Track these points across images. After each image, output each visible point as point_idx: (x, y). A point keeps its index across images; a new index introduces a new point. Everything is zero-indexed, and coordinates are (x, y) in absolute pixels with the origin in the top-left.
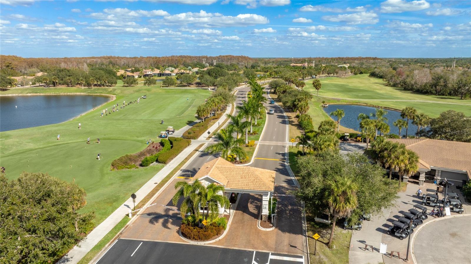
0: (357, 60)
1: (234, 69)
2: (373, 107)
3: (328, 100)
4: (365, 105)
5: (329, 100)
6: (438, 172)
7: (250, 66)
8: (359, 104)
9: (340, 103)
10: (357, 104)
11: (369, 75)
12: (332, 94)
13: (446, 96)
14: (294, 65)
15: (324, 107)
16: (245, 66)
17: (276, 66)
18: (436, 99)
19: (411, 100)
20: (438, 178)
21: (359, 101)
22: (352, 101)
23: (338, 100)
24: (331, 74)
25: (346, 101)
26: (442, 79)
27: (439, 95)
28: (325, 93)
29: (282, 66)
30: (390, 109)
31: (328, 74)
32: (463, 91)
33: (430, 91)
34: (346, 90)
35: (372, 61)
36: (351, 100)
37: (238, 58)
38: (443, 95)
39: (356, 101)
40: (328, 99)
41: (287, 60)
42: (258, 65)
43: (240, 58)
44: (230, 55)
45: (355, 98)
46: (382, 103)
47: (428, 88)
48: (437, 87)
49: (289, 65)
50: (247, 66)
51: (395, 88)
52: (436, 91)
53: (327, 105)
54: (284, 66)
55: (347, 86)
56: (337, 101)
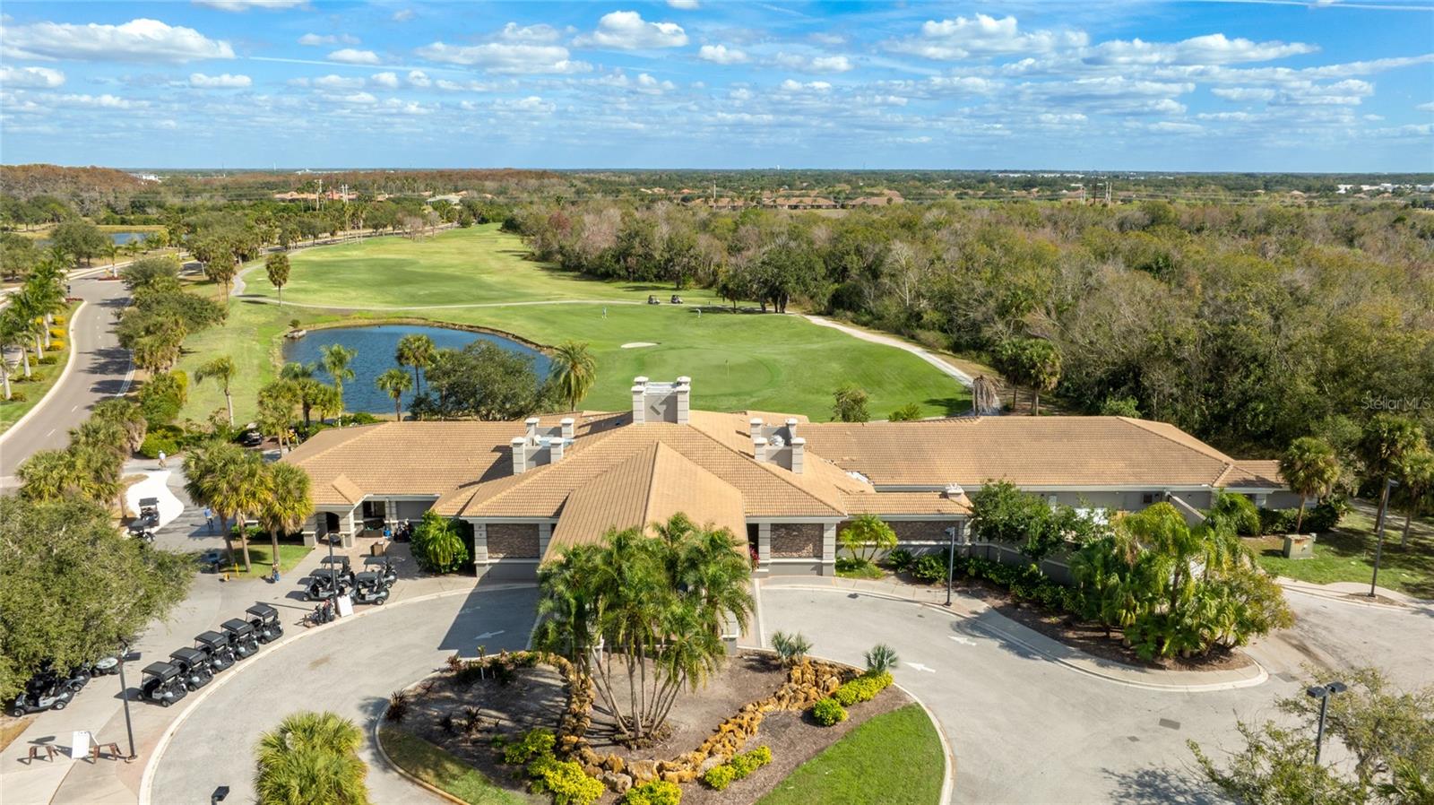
0: (493, 180)
1: (51, 216)
2: (442, 327)
3: (313, 315)
4: (422, 322)
5: (316, 315)
6: (390, 507)
7: (124, 202)
8: (405, 320)
9: (351, 322)
10: (399, 320)
11: (499, 225)
12: (337, 295)
13: (651, 281)
14: (296, 195)
15: (293, 338)
16: (108, 205)
17: (222, 202)
18: (621, 291)
19: (549, 300)
20: (392, 522)
21: (407, 312)
22: (387, 312)
23: (346, 314)
24: (385, 226)
25: (370, 315)
26: (638, 240)
27: (635, 280)
28: (315, 291)
29: (245, 202)
30: (482, 330)
31: (376, 227)
32: (677, 268)
33: (614, 271)
34: (397, 277)
35: (533, 182)
36: (382, 312)
37: (73, 175)
38: (644, 279)
39: (397, 312)
40: (315, 312)
41: (272, 179)
42: (158, 199)
43: (84, 179)
44: (43, 166)
45: (405, 303)
46: (466, 315)
47: (609, 263)
48: (629, 259)
49: (269, 200)
50: (112, 202)
51: (543, 264)
52: (627, 269)
53: (304, 332)
54: (252, 203)
55: (413, 263)
56: (339, 318)
